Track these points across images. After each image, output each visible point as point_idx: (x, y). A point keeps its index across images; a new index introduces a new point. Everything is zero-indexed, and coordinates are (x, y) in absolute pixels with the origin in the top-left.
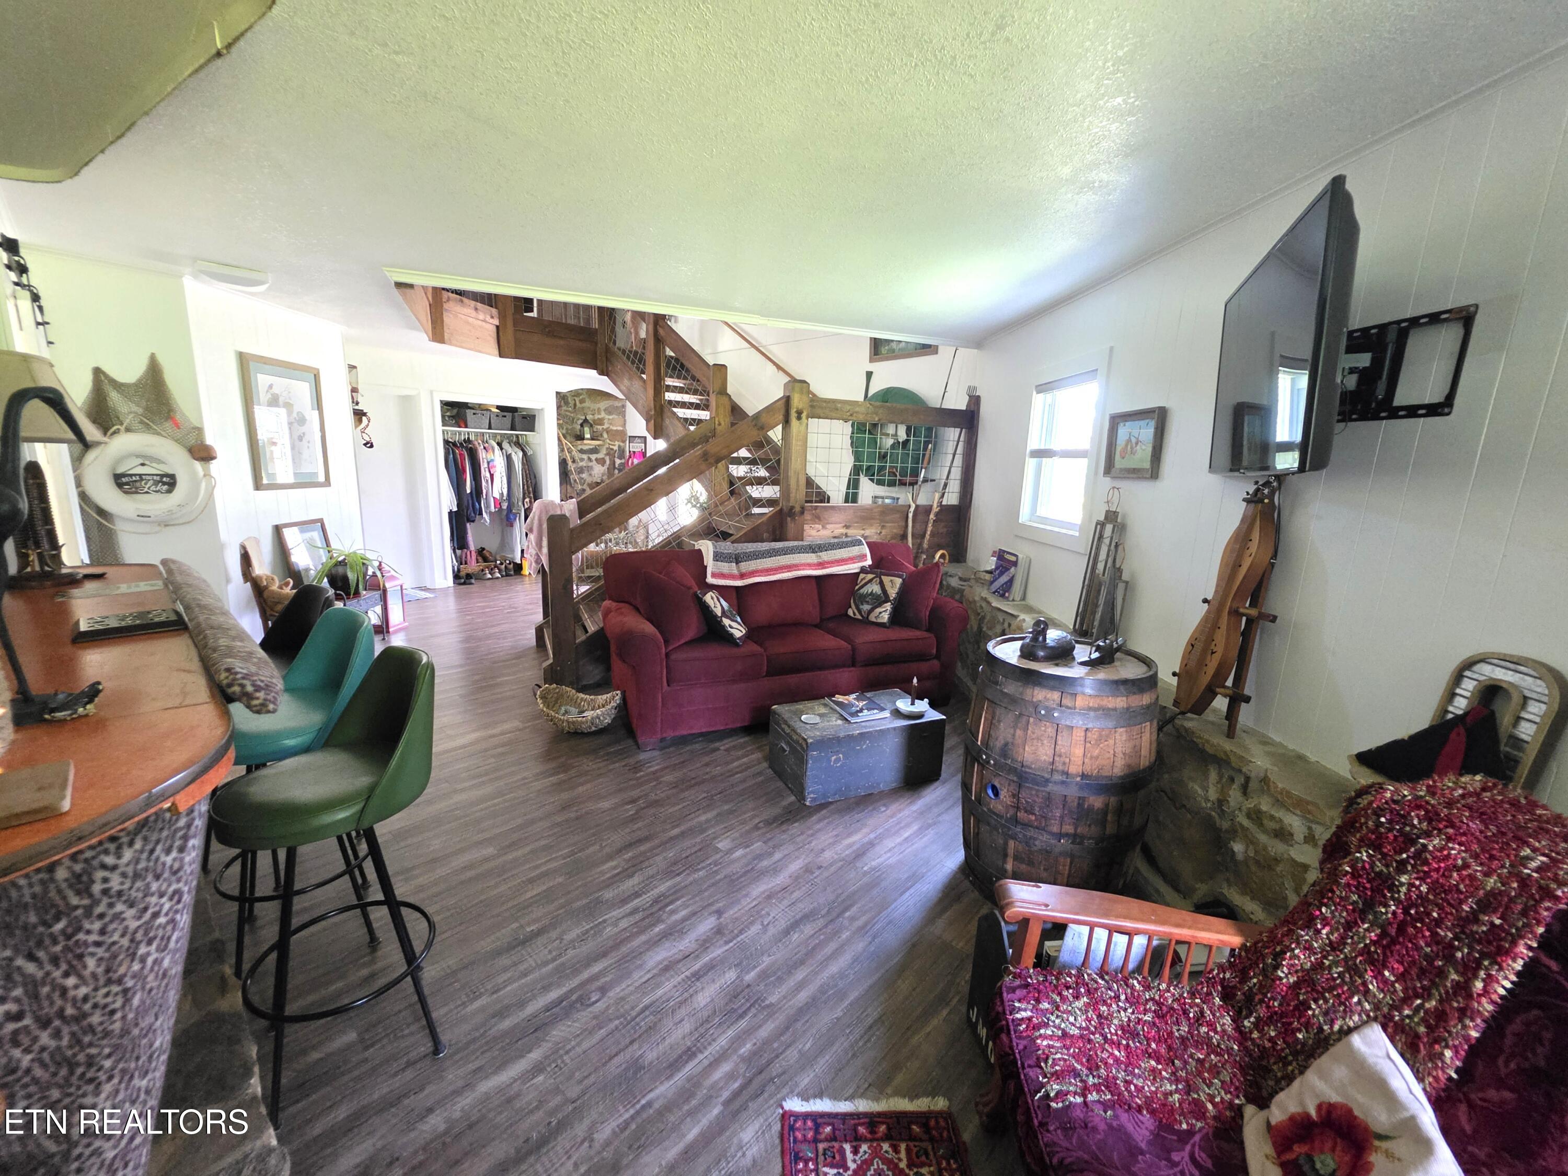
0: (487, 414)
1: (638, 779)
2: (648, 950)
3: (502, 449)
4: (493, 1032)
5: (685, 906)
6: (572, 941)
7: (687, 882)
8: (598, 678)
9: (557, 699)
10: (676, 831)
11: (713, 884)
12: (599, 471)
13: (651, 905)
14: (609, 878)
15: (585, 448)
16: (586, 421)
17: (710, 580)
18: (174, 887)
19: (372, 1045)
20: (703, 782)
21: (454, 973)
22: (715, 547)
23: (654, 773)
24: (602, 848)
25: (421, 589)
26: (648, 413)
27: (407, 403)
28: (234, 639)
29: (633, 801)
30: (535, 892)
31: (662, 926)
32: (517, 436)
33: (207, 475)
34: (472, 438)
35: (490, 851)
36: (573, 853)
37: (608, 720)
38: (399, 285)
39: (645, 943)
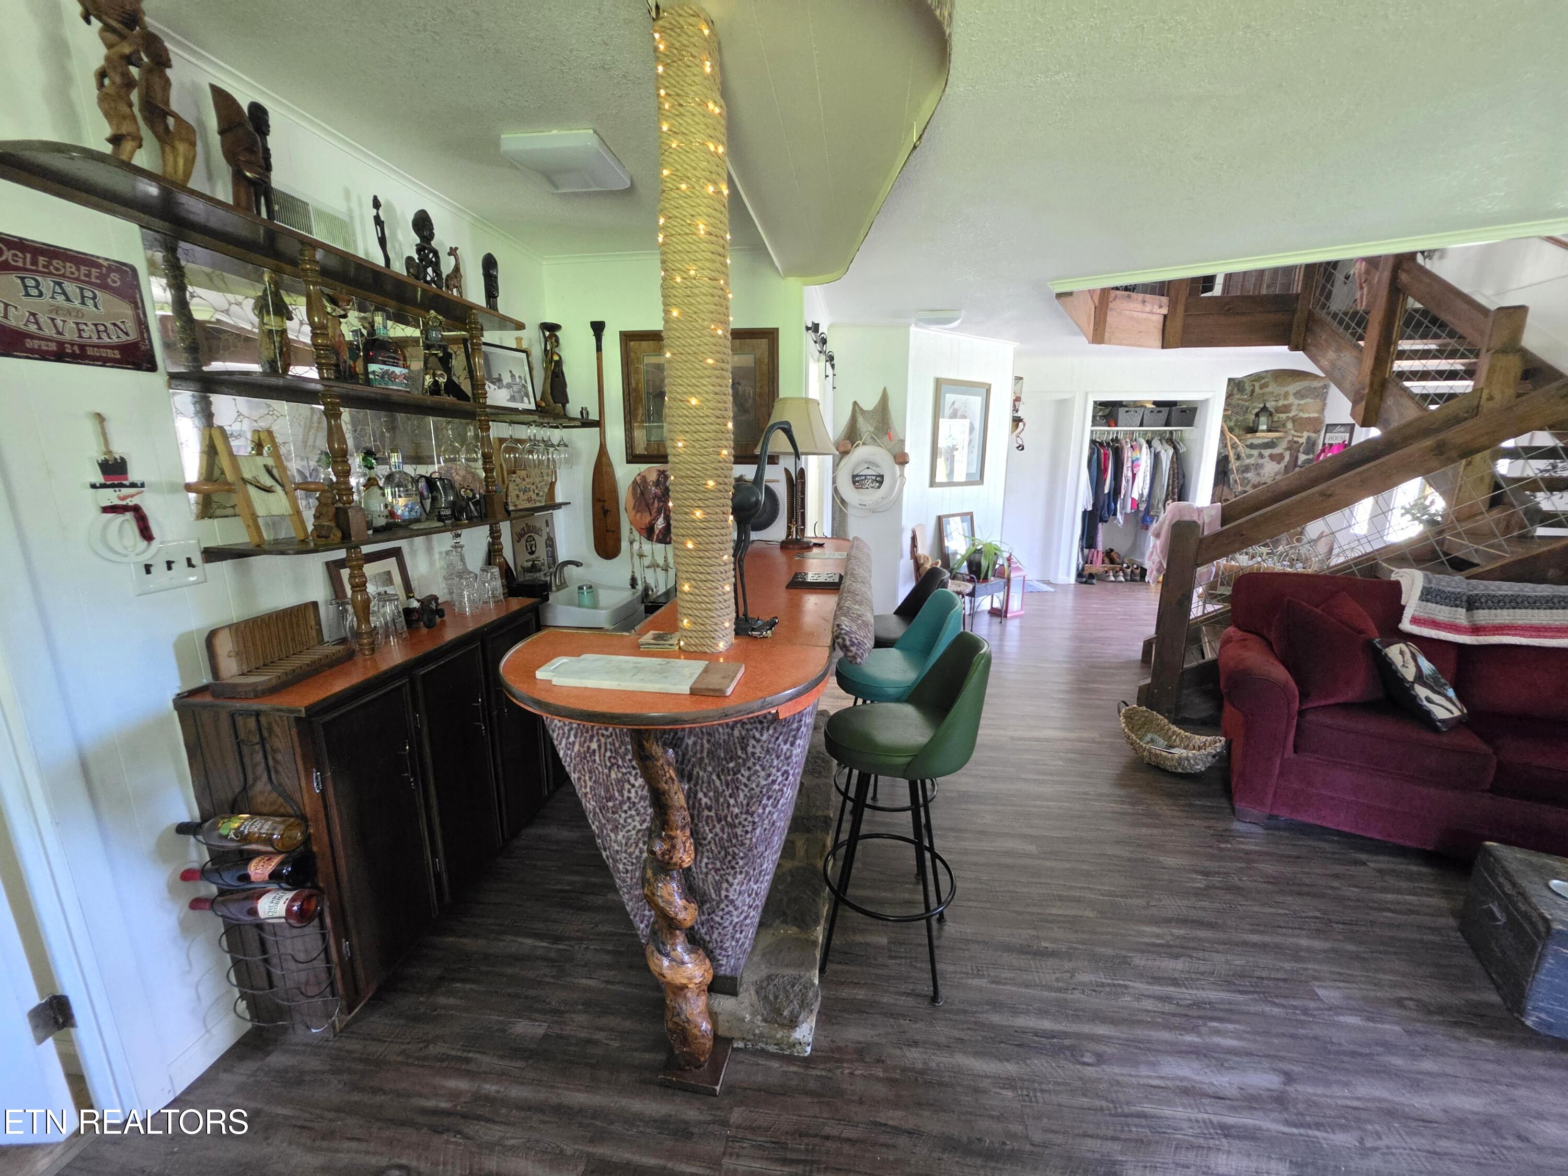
0: (1139, 410)
1: (1221, 849)
2: (1167, 1052)
3: (1150, 447)
4: (983, 1017)
5: (1238, 1036)
6: (1084, 984)
7: (1252, 1009)
8: (1204, 714)
9: (1144, 724)
10: (1255, 938)
11: (1293, 1036)
12: (1270, 470)
13: (1189, 1006)
14: (1147, 944)
15: (1256, 442)
16: (1264, 409)
17: (1406, 625)
18: (785, 768)
19: (895, 958)
20: (1323, 896)
21: (967, 941)
22: (1428, 579)
23: (1247, 853)
24: (1148, 906)
25: (1044, 582)
26: (1357, 393)
27: (1062, 406)
28: (856, 602)
29: (1206, 873)
30: (1060, 912)
31: (1196, 1039)
32: (1171, 432)
33: (902, 475)
34: (1121, 437)
35: (1032, 848)
36: (1111, 894)
37: (1200, 767)
38: (1059, 295)
39: (1171, 1044)
